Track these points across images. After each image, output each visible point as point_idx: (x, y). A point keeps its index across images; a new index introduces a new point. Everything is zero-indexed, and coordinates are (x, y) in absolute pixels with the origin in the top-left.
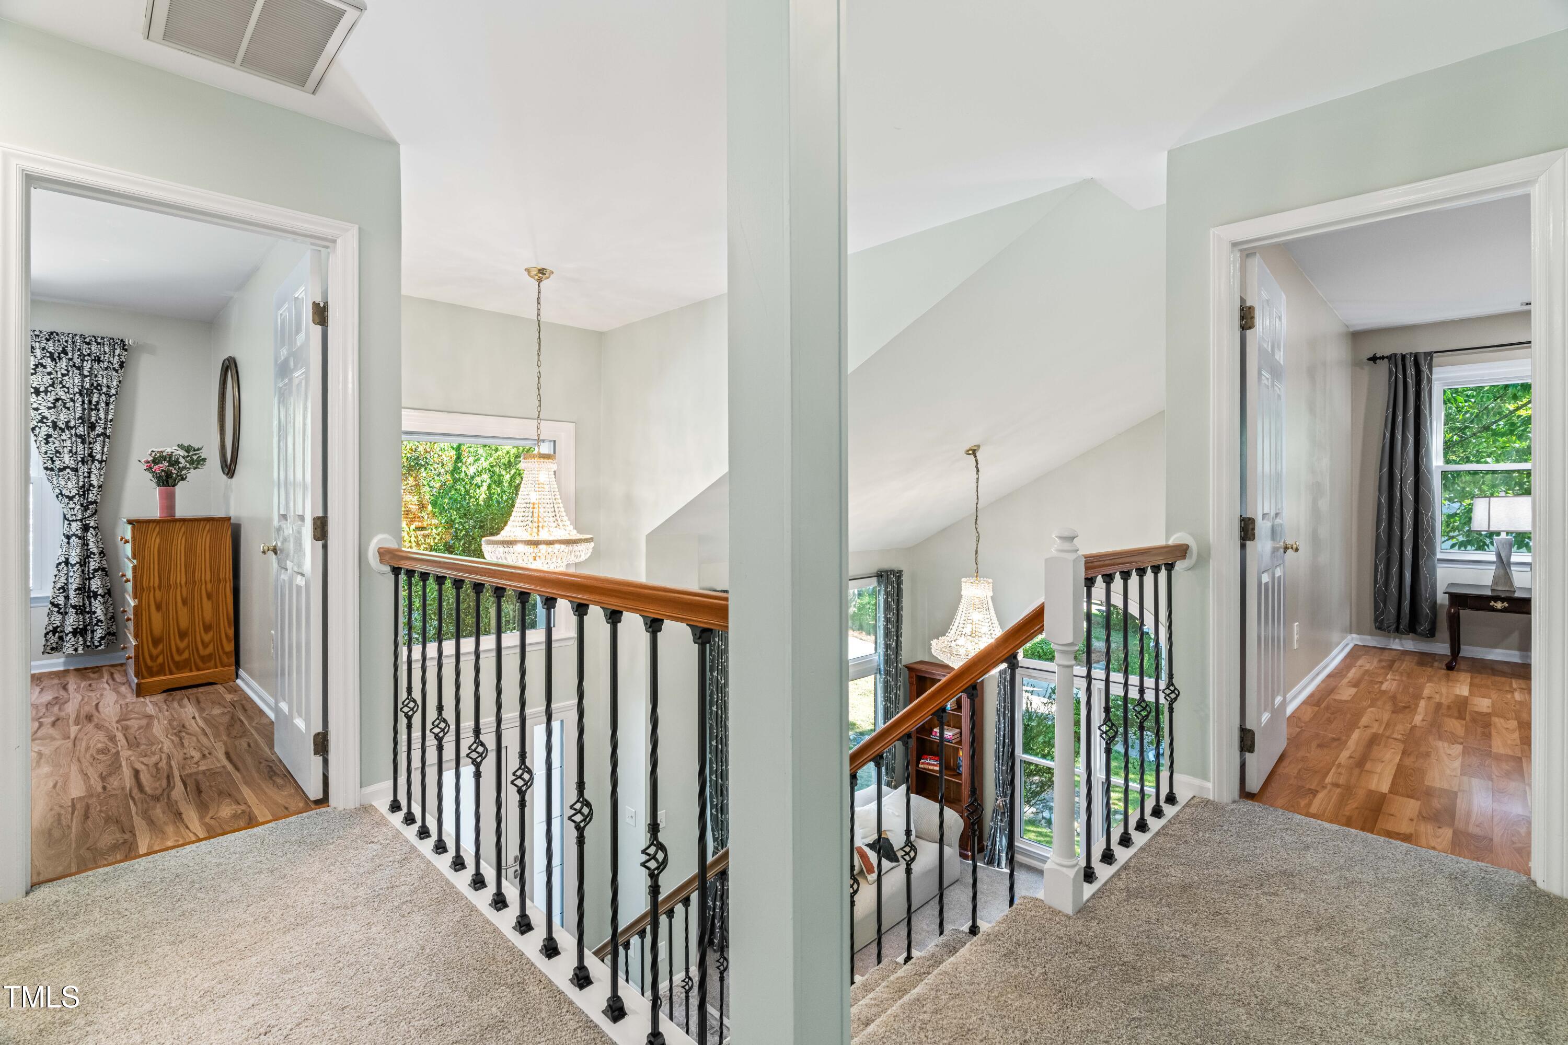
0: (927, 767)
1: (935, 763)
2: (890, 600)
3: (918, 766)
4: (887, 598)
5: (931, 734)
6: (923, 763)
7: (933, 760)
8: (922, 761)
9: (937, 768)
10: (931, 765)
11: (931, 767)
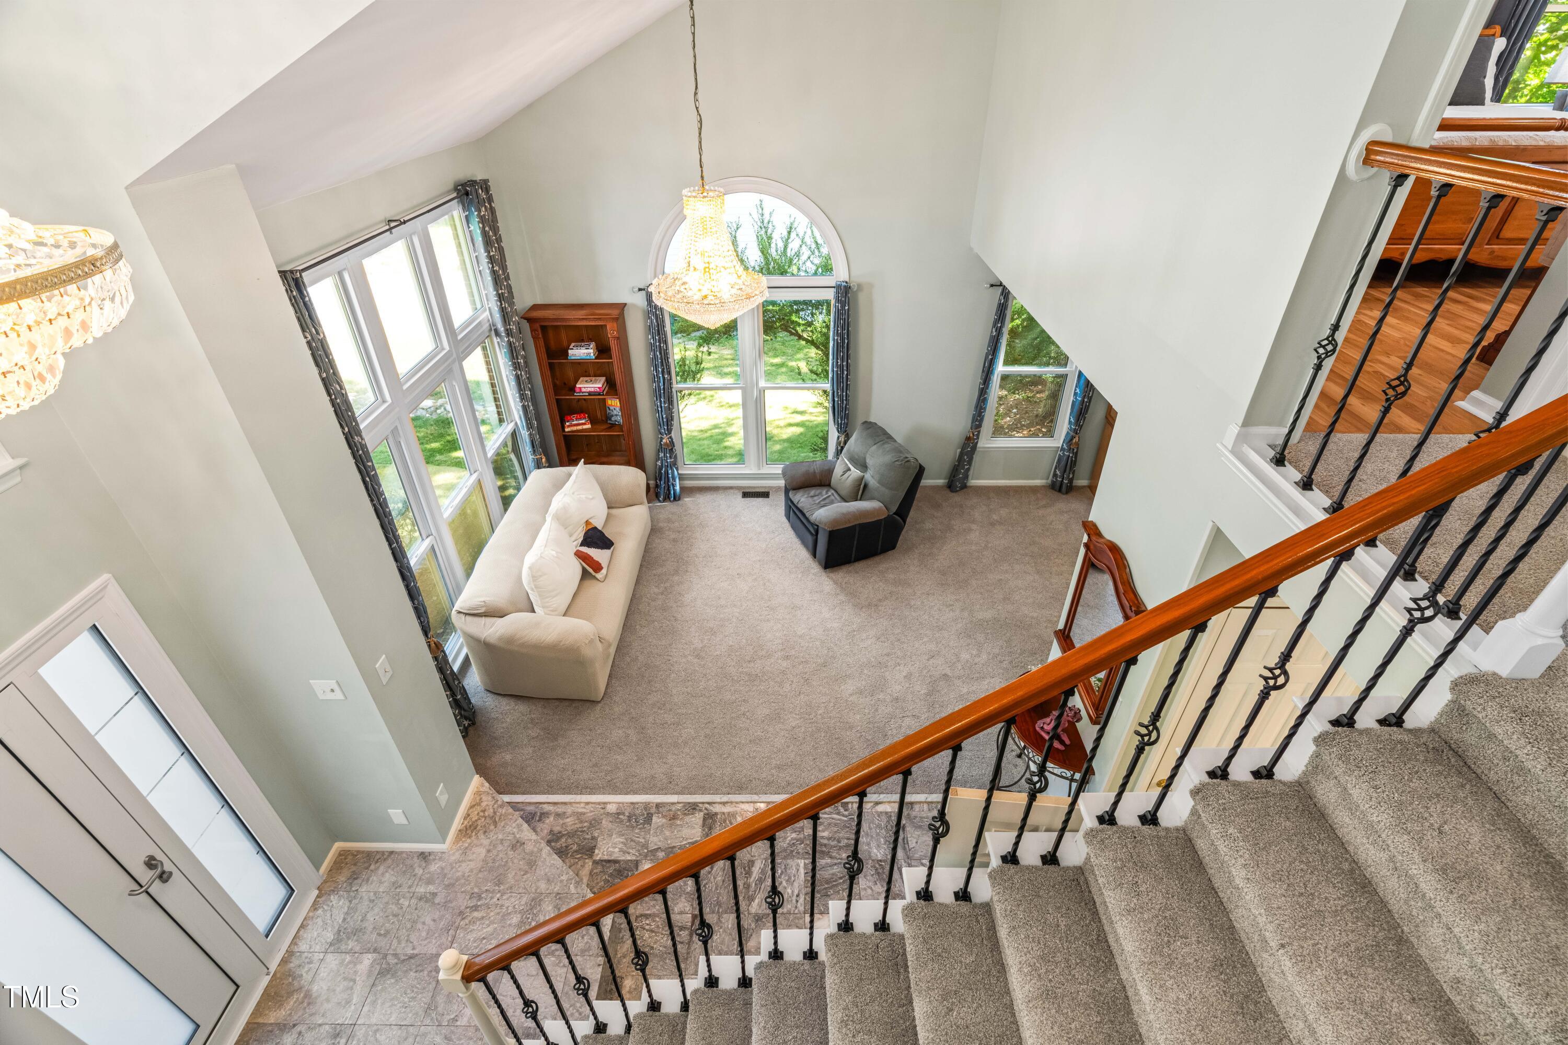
0: (575, 428)
1: (583, 421)
2: (487, 229)
3: (564, 431)
4: (484, 227)
5: (575, 392)
6: (569, 426)
7: (580, 419)
8: (567, 424)
9: (589, 426)
10: (579, 425)
11: (580, 428)
